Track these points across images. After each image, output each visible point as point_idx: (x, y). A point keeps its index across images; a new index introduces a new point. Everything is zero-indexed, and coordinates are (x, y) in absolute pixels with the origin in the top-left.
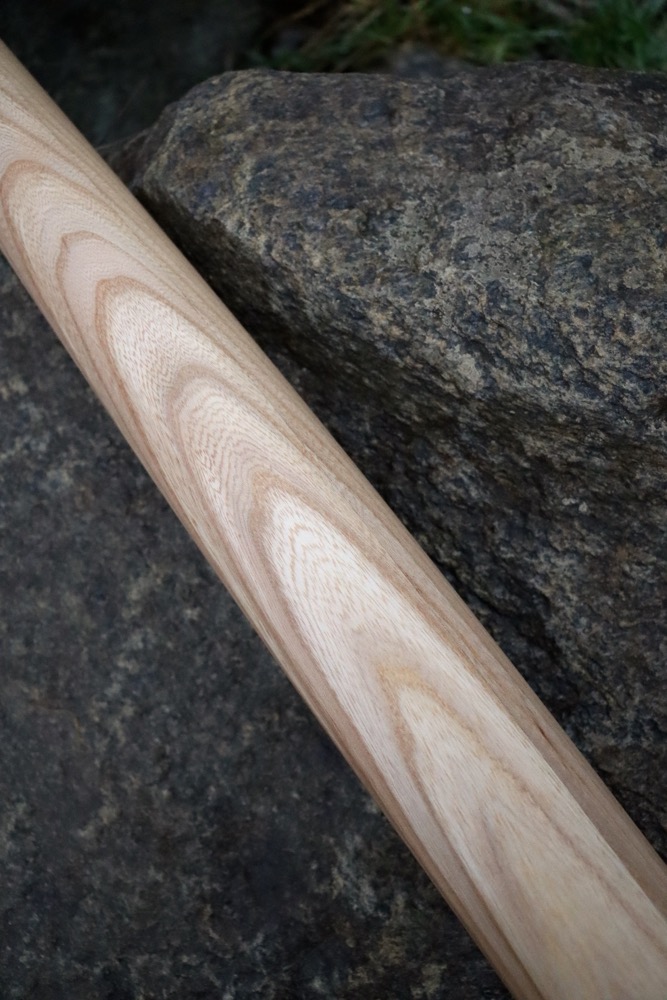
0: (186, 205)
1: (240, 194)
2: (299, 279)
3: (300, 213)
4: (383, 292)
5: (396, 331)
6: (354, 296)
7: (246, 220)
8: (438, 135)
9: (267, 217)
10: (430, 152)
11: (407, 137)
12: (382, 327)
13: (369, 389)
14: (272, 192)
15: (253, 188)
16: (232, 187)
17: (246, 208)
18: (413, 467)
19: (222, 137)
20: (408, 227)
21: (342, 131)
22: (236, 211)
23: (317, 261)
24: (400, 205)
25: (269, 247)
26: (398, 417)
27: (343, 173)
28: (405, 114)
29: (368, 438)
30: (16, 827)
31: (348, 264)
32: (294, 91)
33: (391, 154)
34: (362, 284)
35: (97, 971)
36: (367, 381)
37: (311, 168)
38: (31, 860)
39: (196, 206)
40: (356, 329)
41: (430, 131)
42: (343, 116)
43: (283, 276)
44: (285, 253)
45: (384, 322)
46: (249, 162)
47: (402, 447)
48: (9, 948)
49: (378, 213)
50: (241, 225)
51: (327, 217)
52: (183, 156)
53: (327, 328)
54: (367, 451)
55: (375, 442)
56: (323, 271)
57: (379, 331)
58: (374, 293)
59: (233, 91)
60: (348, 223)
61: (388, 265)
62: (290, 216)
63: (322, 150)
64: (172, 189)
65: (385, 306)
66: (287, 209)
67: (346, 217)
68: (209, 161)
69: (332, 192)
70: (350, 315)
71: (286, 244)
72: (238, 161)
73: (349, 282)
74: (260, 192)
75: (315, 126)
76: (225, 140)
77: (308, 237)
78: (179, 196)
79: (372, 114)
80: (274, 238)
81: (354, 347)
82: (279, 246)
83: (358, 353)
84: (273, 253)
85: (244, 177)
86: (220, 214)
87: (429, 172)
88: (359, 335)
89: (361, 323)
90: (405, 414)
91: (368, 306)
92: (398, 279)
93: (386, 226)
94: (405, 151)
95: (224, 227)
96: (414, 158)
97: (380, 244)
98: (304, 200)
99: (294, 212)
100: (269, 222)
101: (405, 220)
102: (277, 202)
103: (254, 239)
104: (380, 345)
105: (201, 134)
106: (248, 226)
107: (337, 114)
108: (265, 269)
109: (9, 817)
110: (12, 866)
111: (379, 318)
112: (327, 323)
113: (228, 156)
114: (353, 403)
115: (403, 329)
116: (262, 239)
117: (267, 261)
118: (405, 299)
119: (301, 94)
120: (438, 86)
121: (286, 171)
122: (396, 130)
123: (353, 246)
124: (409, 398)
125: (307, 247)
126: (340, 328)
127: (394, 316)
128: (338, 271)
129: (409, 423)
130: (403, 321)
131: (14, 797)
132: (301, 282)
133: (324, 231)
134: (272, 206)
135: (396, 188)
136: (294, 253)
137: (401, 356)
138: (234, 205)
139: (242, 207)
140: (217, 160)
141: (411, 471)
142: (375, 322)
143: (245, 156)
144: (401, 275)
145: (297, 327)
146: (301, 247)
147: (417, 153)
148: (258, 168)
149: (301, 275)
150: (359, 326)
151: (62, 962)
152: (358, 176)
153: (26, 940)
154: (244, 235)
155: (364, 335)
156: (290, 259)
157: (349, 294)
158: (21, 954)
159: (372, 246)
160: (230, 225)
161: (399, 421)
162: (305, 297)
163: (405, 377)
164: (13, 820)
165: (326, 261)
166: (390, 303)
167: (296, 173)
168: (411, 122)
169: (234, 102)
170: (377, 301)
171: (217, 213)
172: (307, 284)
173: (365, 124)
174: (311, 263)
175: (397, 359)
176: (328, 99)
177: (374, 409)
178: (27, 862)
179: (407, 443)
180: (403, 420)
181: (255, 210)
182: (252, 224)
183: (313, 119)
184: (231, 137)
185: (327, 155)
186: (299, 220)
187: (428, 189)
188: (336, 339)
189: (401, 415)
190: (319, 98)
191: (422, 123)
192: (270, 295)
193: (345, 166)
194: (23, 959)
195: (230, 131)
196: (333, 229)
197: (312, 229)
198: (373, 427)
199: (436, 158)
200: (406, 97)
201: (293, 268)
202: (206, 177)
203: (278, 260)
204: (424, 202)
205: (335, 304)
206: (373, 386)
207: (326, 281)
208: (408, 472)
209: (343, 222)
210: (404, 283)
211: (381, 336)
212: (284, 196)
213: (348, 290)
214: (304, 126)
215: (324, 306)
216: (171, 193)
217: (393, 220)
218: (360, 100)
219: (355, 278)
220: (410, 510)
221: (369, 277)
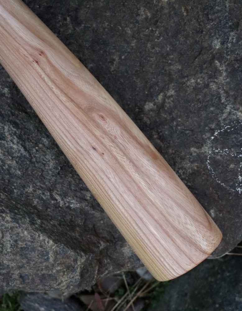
0: (67, 248)
1: (51, 251)
2: (30, 228)
3: (33, 246)
4: (8, 225)
5: (4, 215)
6: (15, 224)
7: (47, 243)
8: (7, 270)
9: (41, 244)
10: (8, 265)
11: (15, 270)
12: (7, 216)
13: (13, 201)
14: (42, 251)
15: (48, 253)
16: (54, 253)
17: (47, 247)
18: (3, 182)
19: (62, 268)
20: (8, 244)
21: (31, 271)
22: (50, 246)
23: (26, 232)
24: (11, 250)
25: (39, 236)
26: (6, 194)
27: (27, 258)
28: (17, 277)
29: (15, 188)
30: (113, 63)
31: (18, 232)
32: (48, 283)
33: (18, 265)
34: (13, 227)
35: (83, 25)
36: (14, 203)
37: (34, 259)
38: (107, 54)
39: (63, 248)
40: (14, 216)
41: (10, 271)
42: (33, 275)
43: (35, 229)
44: (35, 235)
45: (7, 217)
46: (51, 260)
47: (6, 187)
48: (112, 26)
49: (15, 247)
50: (48, 242)
51: (26, 244)
52: (72, 263)
53: (23, 216)
54: (15, 185)
55: (13, 187)
56: (24, 230)
57: (8, 215)
58: (10, 224)
59: (64, 283)
60: (20, 243)
61: (9, 232)
62: (36, 245)
63: (34, 265)
64: (72, 253)
65: (7, 222)
66: (37, 247)
67: (22, 245)
68: (63, 261)
69: (27, 252)
70: (16, 219)
71: (35, 237)
72: (54, 261)
73: (17, 227)
74: (45, 251)
75: (39, 272)
76: (60, 267)
77: (30, 239)
78: (69, 251)
79: (26, 277)
80: (38, 238)
81: (16, 211)
82: (37, 236)
83: (15, 209)
84: (38, 234)
85: (51, 256)
86: (55, 245)
87: (7, 260)
88: (14, 214)
89: (13, 217)
90: (4, 195)
91: (11, 221)
92: (5, 228)
93: (13, 243)
94: (15, 266)
95: (53, 242)
96: (12, 263)
97: (12, 238)
98: (33, 249)
99: (35, 246)
100: (40, 243)
101: (9, 245)
102: (40, 248)
103: (44, 238)
104: (8, 212)
105: (68, 269)
106: (46, 242)
107: (34, 276)
108: (40, 230)
109: (116, 66)
110: (114, 51)
111: (8, 218)
112: (23, 217)
113: (58, 262)
114: (19, 197)
115: (2, 216)
116: (41, 238)
117: (40, 233)
118: (2, 223)
119: (46, 282)
120: (12, 286)
121: (41, 258)
122: (18, 272)
123: (18, 237)
124: (2, 199)
125: (29, 236)
126: (19, 216)
127: (4, 219)
128: (20, 230)
129: (4, 193)
130: (2, 218)
131: (115, 72)
132: (30, 227)
133: (26, 241)
134: (41, 247)
135: (13, 254)
136: (32, 235)
137: (3, 209)
138: (51, 247)
139: (49, 247)
140: (61, 261)
141: (3, 180)
142: (9, 217)
143: (53, 262)
144: (4, 230)
145: (33, 216)
146: (31, 236)
147: (11, 265)
148: (48, 258)
149: (29, 229)
150: (13, 216)
151: (94, 25)
152: (23, 257)
153: (107, 30)
154: (47, 239)
155: (12, 214)
156: (33, 233)
157: (16, 224)
158: (108, 25)
159: (14, 237)
160: (51, 242)
161: (6, 193)
162: (28, 223)
163: (3, 204)
164: (114, 65)
165: (23, 233)
166: (6, 222)
167: (37, 257)
168: (15, 274)
169: (62, 280)
170: (9, 223)
171: (56, 245)
172: (28, 226)
173: (27, 273)
174: (27, 232)
175: (4, 208)
176: (38, 281)
177: (13, 196)
178: (109, 53)
179: (5, 188)
180: (5, 193)
181: (45, 246)
182: (45, 242)
183: (40, 274)
184: (59, 268)
185: (32, 263)
186: (33, 244)
187: (6, 254)
188: (21, 213)
189: (5, 195)
190: (41, 281)
191: (13, 274)
192: (40, 224)
193: (27, 260)
194: (107, 24)
195: (60, 270)
196: (24, 242)
197: (29, 241)
198: (14, 191)
199: (6, 264)
200: (18, 282)
201: (32, 231)
202: (63, 257)
203: (36, 233)
204: (6, 251)
205: (20, 222)
206: (12, 202)
207: (23, 227)
208: (4, 180)
209: (22, 243)
210: (3, 228)
211: (8, 214)
212: (38, 250)
213: (16, 225)
214: (41, 272)
215: (23, 221)
216: (72, 252)
217: (12, 245)
218: (30, 280)
219: (15, 228)
220: (3, 170)
221: (12, 228)
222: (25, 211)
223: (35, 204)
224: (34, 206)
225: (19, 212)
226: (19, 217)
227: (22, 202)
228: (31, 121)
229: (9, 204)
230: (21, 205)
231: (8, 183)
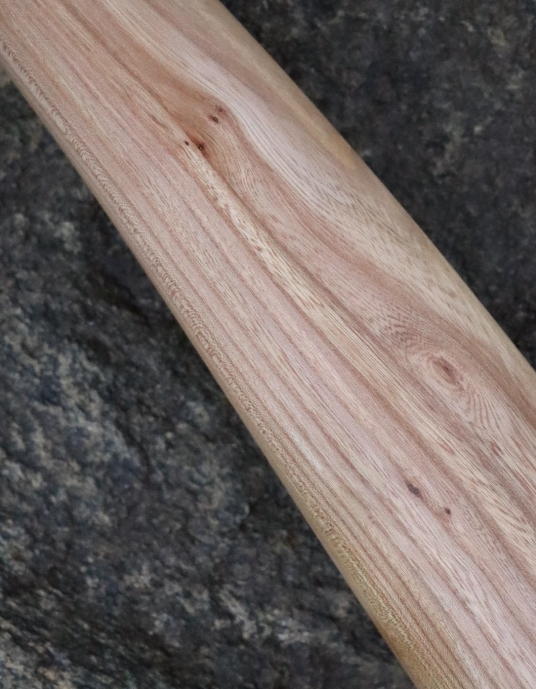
222: (121, 657)
223: (157, 631)
224: (155, 636)
225: (104, 662)
226: (104, 681)
227: (113, 622)
228: (152, 341)
229: (70, 631)
230: (109, 633)
231: (67, 553)
